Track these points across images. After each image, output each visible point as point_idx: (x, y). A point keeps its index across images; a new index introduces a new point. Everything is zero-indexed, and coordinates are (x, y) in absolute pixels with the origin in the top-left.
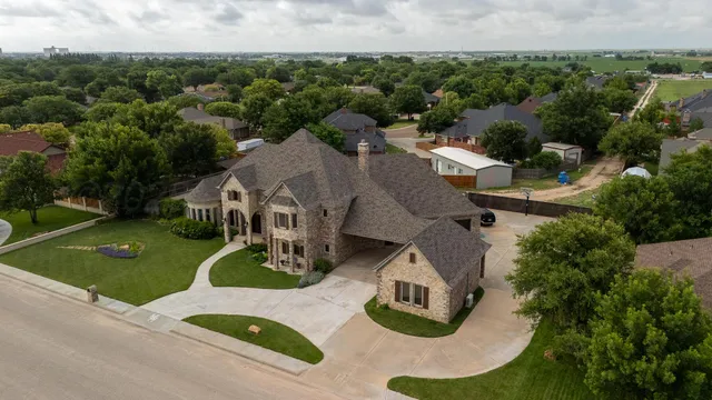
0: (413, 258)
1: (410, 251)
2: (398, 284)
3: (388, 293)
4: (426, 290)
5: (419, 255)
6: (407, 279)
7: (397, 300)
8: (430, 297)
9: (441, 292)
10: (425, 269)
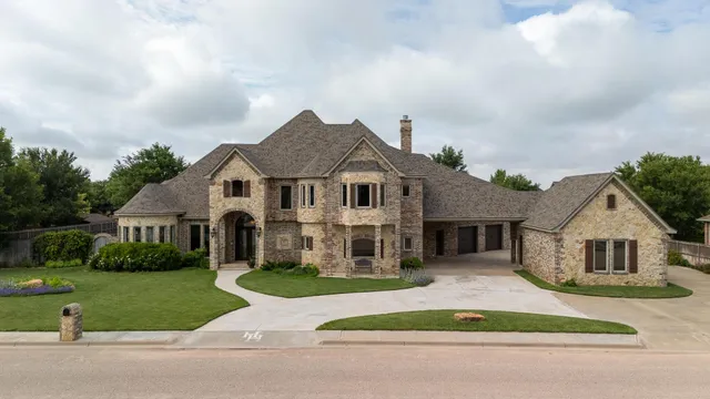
0: (612, 202)
1: (607, 192)
2: (589, 244)
3: (573, 263)
4: (634, 245)
5: (620, 196)
6: (603, 236)
7: (589, 269)
8: (639, 253)
9: (655, 243)
10: (630, 215)
